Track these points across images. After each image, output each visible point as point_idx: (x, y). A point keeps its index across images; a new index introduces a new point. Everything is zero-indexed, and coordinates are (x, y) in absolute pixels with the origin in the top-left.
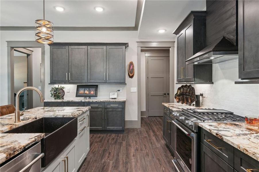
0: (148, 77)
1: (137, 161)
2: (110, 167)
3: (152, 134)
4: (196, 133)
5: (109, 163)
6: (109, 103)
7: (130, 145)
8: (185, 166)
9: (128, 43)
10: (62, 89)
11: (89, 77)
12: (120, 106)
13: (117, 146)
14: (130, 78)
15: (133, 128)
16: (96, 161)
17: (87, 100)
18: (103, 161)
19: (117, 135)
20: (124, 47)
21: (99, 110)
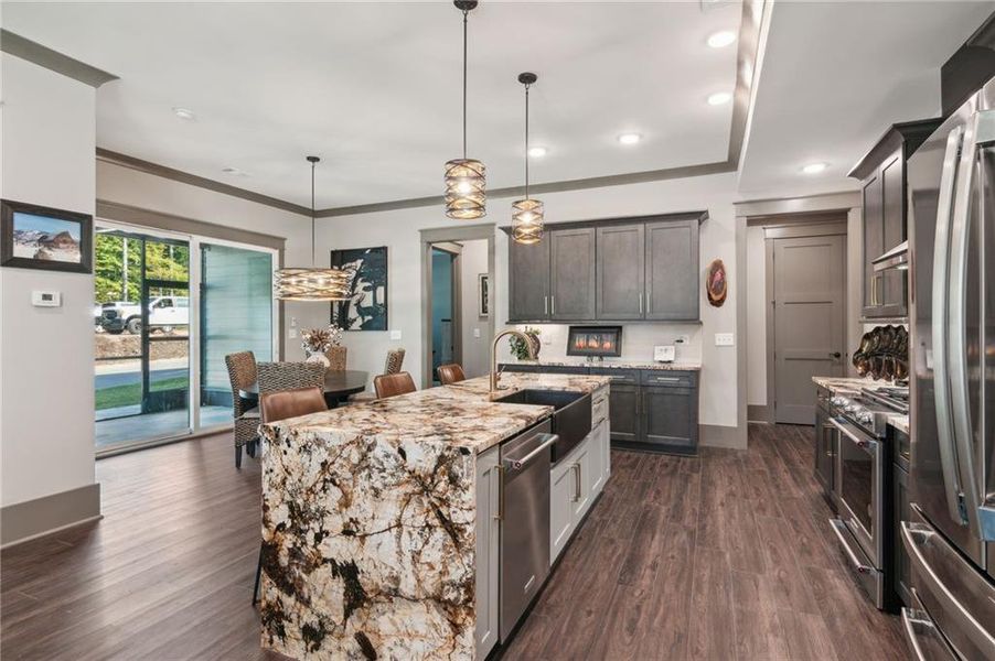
0: (774, 303)
1: (731, 516)
2: (662, 517)
3: (781, 466)
4: (882, 439)
5: (658, 509)
6: (654, 372)
7: (712, 483)
8: (860, 529)
9: (707, 212)
10: (534, 336)
11: (599, 305)
12: (686, 383)
13: (678, 482)
14: (715, 308)
15: (722, 446)
16: (626, 500)
17: (596, 362)
18: (644, 503)
19: (675, 458)
20: (696, 221)
21: (627, 389)
